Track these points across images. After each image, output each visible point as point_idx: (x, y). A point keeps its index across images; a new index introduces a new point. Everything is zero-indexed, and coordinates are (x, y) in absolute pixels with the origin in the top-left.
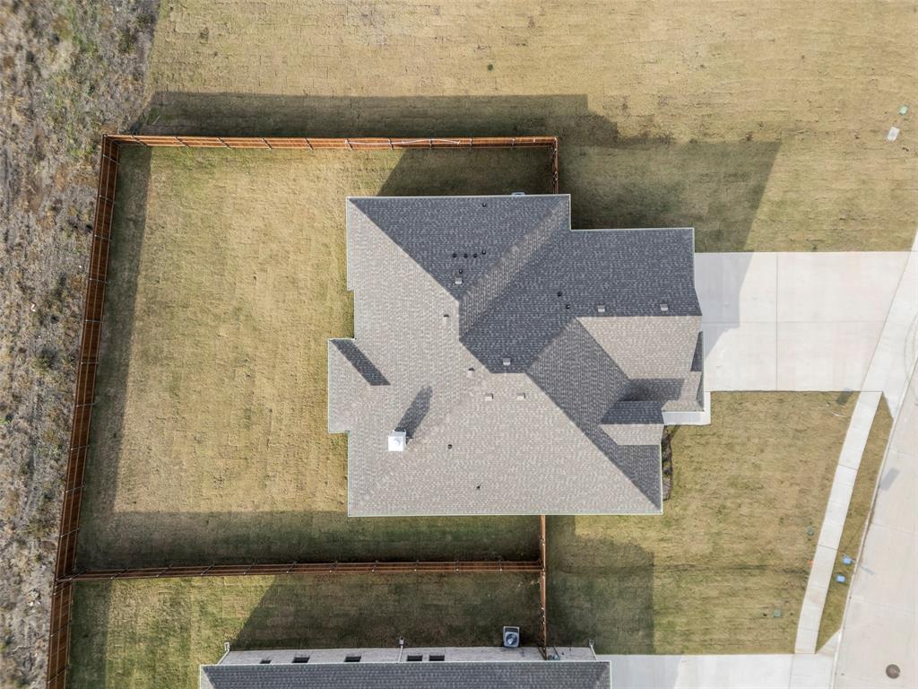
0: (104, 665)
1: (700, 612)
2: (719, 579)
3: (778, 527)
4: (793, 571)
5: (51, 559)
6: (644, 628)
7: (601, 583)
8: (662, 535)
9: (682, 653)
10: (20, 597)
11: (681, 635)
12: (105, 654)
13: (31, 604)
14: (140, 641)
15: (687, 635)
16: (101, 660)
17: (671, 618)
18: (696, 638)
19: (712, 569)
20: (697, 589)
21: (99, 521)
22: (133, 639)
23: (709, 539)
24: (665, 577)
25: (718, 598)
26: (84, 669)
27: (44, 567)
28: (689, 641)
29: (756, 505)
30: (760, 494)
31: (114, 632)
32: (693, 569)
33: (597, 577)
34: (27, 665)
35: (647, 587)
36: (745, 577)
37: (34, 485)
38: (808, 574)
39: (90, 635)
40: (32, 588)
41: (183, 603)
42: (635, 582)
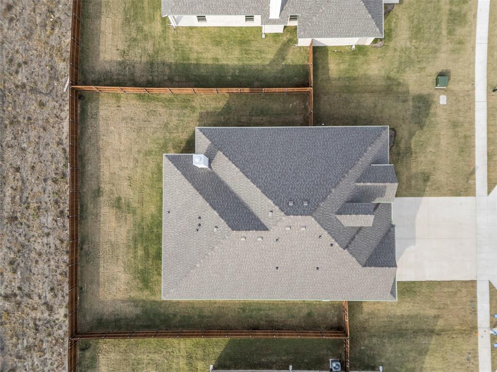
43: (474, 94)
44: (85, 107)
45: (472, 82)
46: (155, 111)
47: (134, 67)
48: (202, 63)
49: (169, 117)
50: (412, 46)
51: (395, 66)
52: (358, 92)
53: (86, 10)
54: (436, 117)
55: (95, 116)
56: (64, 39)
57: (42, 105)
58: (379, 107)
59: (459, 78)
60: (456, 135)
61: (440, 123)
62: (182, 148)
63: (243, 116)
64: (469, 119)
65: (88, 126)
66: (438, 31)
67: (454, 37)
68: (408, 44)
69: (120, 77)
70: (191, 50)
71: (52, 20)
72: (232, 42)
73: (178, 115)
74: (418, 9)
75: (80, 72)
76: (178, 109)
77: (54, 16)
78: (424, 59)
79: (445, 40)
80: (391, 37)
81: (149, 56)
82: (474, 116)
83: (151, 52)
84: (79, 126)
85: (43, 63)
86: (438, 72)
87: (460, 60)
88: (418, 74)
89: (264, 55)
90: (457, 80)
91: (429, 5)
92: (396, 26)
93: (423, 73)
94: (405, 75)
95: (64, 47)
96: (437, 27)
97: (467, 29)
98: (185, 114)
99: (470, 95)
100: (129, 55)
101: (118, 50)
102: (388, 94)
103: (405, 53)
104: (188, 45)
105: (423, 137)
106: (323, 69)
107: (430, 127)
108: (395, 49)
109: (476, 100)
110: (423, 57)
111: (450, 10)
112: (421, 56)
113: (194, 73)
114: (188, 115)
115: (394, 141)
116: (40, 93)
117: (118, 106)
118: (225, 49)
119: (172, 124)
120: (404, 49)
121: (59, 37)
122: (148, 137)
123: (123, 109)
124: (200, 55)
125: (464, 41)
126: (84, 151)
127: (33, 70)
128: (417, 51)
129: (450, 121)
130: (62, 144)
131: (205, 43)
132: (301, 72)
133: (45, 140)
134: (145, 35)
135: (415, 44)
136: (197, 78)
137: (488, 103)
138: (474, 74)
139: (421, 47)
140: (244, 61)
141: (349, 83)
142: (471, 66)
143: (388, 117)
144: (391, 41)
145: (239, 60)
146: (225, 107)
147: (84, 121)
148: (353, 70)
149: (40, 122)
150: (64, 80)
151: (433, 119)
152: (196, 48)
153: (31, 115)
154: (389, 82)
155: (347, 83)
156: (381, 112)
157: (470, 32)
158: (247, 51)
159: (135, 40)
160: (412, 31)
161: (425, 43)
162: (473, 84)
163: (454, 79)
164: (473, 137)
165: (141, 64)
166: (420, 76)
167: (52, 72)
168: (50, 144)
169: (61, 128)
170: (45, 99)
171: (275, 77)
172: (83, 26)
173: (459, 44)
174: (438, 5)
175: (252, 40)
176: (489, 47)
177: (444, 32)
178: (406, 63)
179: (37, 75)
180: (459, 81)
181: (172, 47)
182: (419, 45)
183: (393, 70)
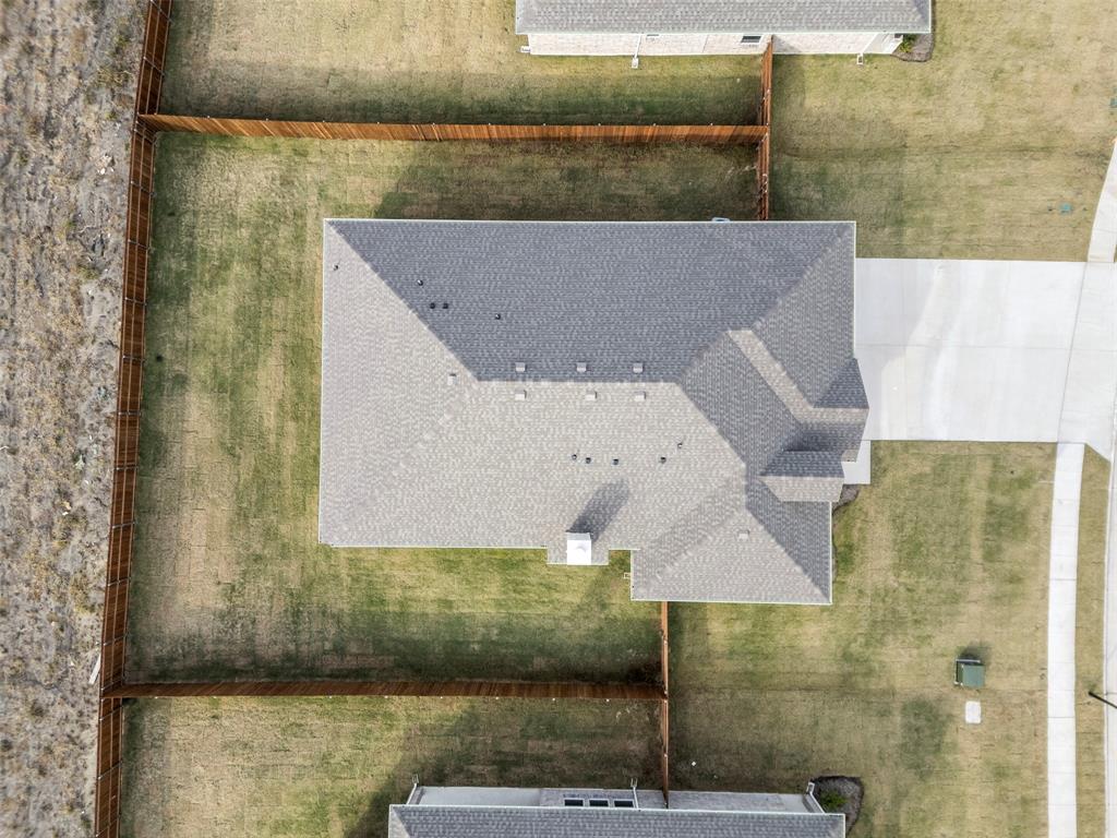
0: (195, 253)
1: (965, 205)
2: (991, 163)
3: (1072, 96)
4: (1088, 155)
5: (128, 116)
6: (892, 225)
7: (836, 168)
8: (918, 109)
9: (940, 256)
10: (88, 164)
11: (939, 233)
12: (196, 238)
13: (103, 172)
14: (241, 226)
15: (948, 233)
16: (191, 245)
17: (927, 212)
18: (960, 237)
19: (983, 151)
20: (963, 176)
21: (188, 69)
22: (233, 221)
23: (981, 113)
24: (921, 161)
25: (989, 187)
26: (169, 255)
27: (119, 125)
28: (950, 240)
29: (1043, 68)
30: (1049, 54)
31: (207, 212)
32: (958, 151)
33: (832, 161)
34: (98, 248)
35: (897, 174)
36: (1026, 160)
37: (106, 23)
38: (1108, 158)
39: (177, 214)
40: (104, 152)
41: (296, 183)
42: (882, 168)
43: (1045, 700)
44: (136, 721)
45: (1041, 670)
46: (301, 725)
47: (254, 622)
48: (413, 610)
49: (333, 739)
50: (900, 584)
51: (860, 631)
52: (775, 688)
53: (147, 495)
54: (956, 753)
55: (160, 743)
56: (92, 558)
57: (38, 712)
58: (824, 727)
59: (1011, 661)
60: (1002, 798)
61: (966, 768)
62: (360, 814)
63: (505, 737)
64: (1034, 759)
65: (143, 767)
66: (962, 553)
67: (997, 565)
68: (892, 581)
69: (222, 647)
70: (387, 580)
71: (65, 514)
72: (484, 564)
73: (355, 735)
74: (914, 499)
75: (128, 640)
76: (353, 721)
77: (71, 505)
78: (928, 616)
79: (978, 574)
80: (852, 564)
81: (292, 594)
82: (1045, 750)
83: (294, 585)
84: (123, 768)
85: (43, 614)
86: (960, 648)
87: (1013, 620)
88: (915, 652)
89: (556, 596)
90: (1007, 667)
91: (941, 491)
92: (864, 539)
93: (927, 650)
94: (883, 650)
95: (91, 579)
96: (959, 543)
97: (1028, 547)
98: (370, 731)
99: (1035, 702)
100: (243, 595)
101: (219, 583)
102: (844, 694)
103: (884, 601)
104: (382, 569)
105: (927, 801)
106: (694, 630)
107: (942, 775)
108: (860, 591)
109: (1051, 711)
110: (926, 611)
111: (990, 503)
112: (922, 608)
113: (395, 635)
114: (378, 734)
115: (859, 809)
116: (36, 682)
117: (214, 717)
118: (467, 580)
119: (338, 758)
120: (882, 593)
121: (82, 553)
122: (283, 787)
123: (226, 723)
124: (409, 594)
125: (1021, 576)
126: (132, 826)
127: (18, 629)
128: (912, 597)
129: (988, 763)
130: (82, 806)
131: (421, 566)
132: (643, 636)
133: (43, 797)
134: (284, 545)
135: (908, 581)
136: (401, 647)
137: (1078, 722)
138: (1045, 651)
139: (922, 588)
140: (510, 608)
141: (755, 665)
142: (1039, 634)
143: (845, 750)
144: (851, 572)
145: (501, 605)
146: (464, 715)
147: (135, 754)
148: (763, 636)
149: (32, 754)
150: (90, 655)
151: (950, 758)
152: (400, 575)
153: (12, 735)
154: (847, 668)
155: (750, 666)
156: (830, 737)
157: (1036, 555)
158: (517, 585)
159: (258, 558)
160: (900, 551)
161: (931, 578)
162: (1043, 676)
163: (998, 663)
164: (1043, 802)
165: (270, 614)
166: (920, 655)
167: (63, 635)
168: (55, 805)
169: (81, 768)
170: (45, 697)
171: (584, 648)
172: (137, 531)
173: (1011, 582)
174: (961, 492)
175: (530, 561)
176: (1078, 589)
177: (977, 554)
178: (887, 623)
179: (29, 640)
180: (1010, 669)
181: (344, 572)
182: (917, 582)
183: (855, 640)
